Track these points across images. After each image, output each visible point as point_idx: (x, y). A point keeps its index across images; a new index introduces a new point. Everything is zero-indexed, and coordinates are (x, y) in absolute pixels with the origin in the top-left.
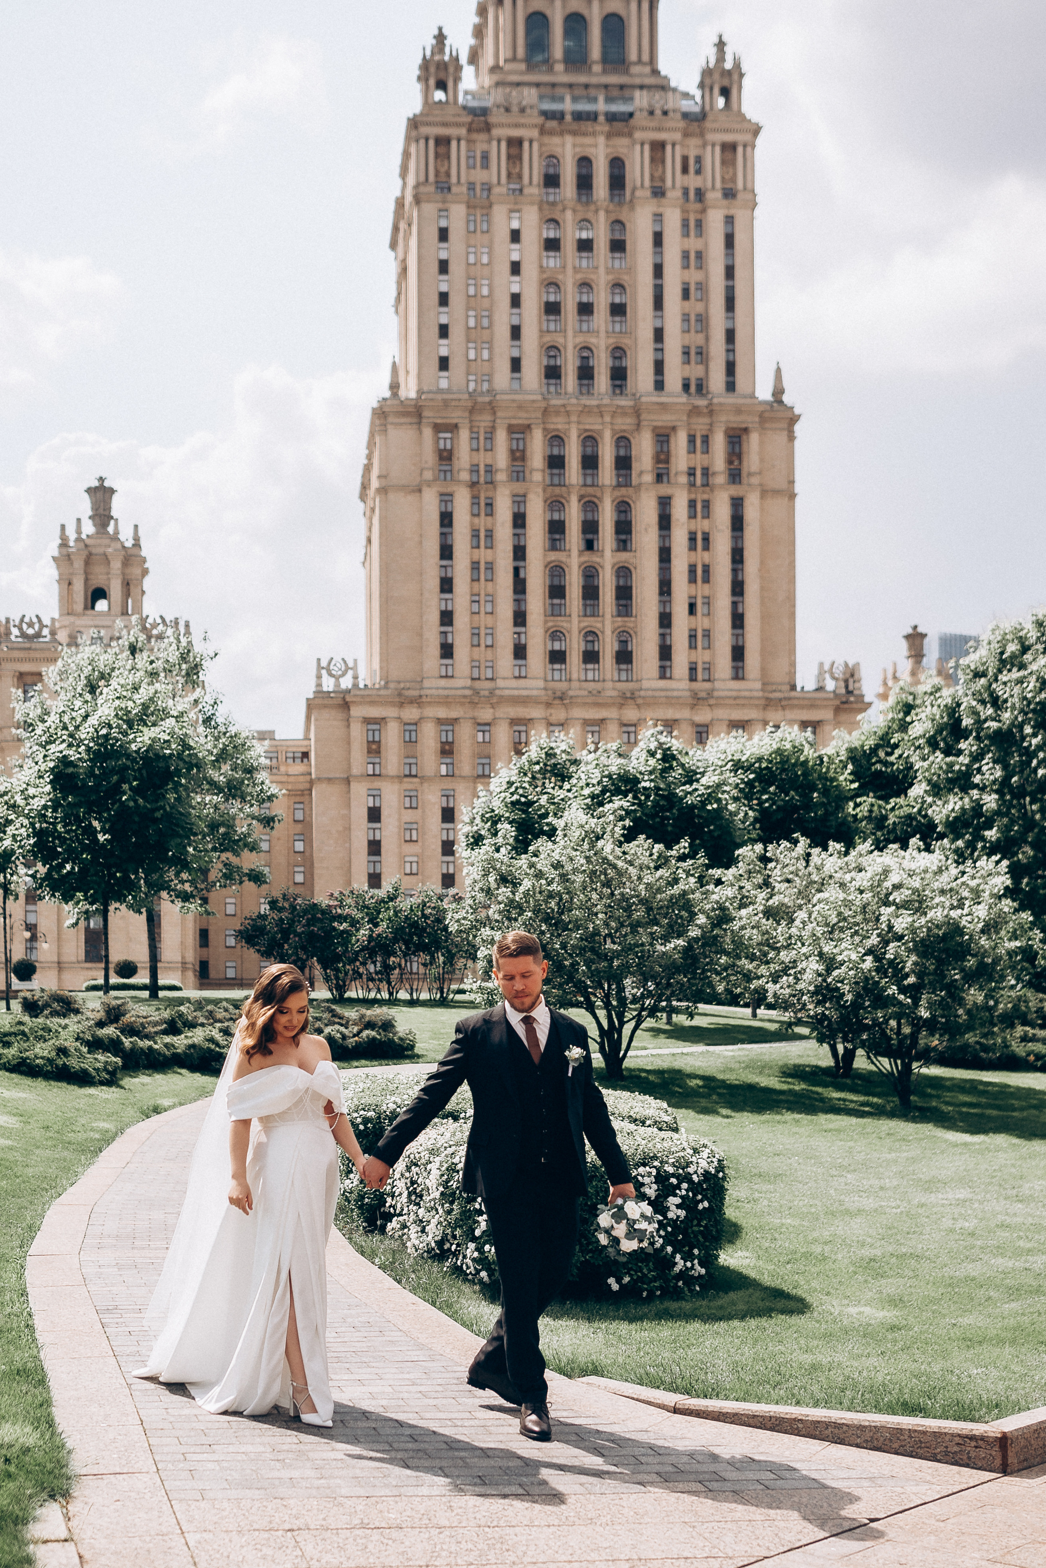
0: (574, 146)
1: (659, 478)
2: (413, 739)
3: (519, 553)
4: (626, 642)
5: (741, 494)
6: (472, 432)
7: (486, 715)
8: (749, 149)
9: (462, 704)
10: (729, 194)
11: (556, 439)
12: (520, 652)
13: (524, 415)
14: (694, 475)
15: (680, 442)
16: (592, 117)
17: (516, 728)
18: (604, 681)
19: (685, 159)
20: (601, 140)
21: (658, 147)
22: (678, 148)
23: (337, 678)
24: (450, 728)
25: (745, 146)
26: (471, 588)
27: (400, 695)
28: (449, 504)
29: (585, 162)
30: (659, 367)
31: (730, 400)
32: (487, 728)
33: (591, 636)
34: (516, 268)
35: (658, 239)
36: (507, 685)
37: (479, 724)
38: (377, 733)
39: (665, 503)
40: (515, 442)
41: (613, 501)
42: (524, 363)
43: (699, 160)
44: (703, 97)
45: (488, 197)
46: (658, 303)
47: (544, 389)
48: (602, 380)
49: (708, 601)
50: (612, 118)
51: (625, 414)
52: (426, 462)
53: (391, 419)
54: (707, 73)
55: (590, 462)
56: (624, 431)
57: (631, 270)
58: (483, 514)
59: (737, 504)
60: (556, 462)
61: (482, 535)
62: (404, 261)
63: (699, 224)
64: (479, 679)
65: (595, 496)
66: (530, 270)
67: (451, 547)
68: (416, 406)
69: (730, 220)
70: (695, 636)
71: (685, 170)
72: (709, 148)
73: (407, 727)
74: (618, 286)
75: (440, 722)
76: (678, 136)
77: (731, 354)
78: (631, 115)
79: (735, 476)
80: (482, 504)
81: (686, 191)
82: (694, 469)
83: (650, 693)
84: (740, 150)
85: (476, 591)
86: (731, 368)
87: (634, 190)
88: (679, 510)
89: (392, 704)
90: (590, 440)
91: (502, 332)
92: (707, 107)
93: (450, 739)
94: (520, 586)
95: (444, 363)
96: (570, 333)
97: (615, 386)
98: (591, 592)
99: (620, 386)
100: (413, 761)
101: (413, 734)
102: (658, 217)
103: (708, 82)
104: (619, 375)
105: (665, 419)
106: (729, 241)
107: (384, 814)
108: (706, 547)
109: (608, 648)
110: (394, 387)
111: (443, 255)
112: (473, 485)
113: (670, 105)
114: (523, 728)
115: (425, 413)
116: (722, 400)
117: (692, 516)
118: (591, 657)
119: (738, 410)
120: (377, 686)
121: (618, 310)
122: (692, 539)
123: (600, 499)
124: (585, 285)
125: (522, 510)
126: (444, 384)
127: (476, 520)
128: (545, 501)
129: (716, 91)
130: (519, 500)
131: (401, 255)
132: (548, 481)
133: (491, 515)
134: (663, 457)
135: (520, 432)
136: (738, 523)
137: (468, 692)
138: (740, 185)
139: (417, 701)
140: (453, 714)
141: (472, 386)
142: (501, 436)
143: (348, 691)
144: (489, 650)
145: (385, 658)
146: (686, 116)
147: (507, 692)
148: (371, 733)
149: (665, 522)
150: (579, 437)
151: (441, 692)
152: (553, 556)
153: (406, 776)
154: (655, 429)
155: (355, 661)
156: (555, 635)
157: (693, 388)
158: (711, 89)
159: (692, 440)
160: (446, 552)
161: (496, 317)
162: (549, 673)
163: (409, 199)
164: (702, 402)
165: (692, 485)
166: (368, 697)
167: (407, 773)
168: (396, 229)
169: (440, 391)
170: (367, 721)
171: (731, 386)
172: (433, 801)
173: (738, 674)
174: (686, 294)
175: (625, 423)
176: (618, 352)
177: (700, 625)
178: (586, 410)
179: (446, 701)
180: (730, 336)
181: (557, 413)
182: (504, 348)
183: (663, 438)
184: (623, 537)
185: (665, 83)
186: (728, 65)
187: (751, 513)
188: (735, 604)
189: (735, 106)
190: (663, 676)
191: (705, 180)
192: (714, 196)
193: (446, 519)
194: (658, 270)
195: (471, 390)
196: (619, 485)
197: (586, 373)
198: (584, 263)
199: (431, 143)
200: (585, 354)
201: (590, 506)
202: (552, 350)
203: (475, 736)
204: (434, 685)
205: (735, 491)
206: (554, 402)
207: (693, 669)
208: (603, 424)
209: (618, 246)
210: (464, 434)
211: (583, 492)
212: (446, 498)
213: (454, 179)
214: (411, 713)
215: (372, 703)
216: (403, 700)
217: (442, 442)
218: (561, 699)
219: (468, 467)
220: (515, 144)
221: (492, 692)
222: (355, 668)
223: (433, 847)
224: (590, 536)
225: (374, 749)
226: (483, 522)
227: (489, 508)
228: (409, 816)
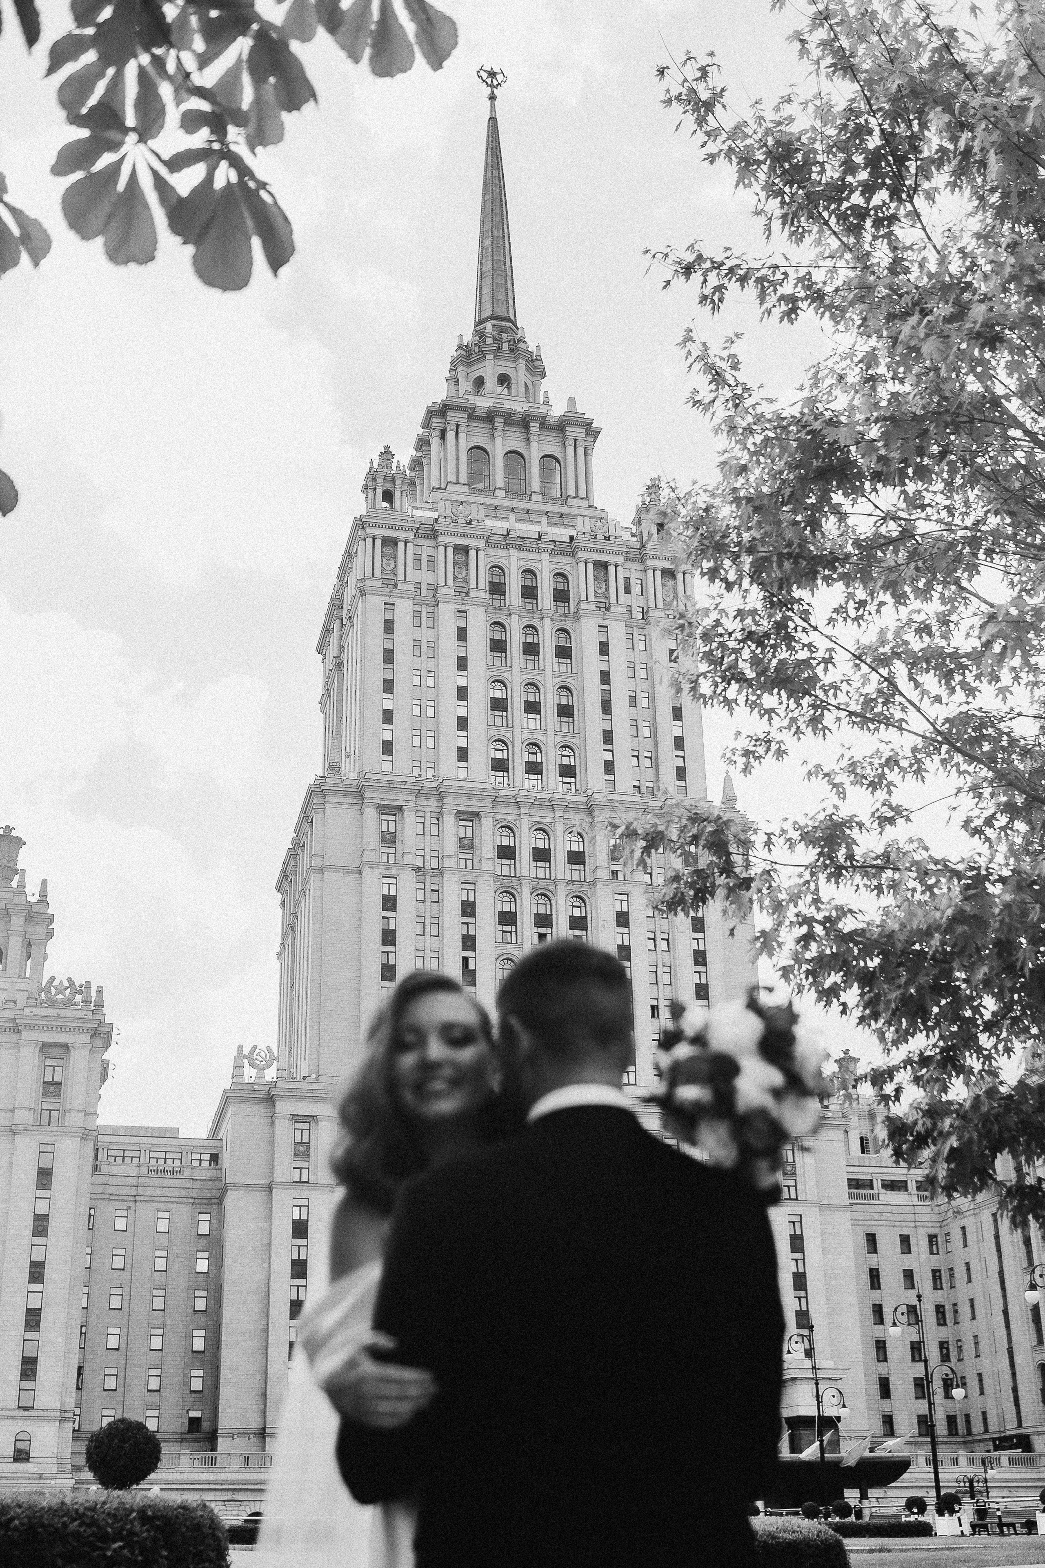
0: (519, 559)
1: (614, 875)
3: (469, 942)
6: (417, 816)
11: (506, 830)
13: (474, 803)
16: (537, 536)
19: (627, 581)
20: (545, 557)
21: (601, 567)
22: (620, 569)
23: (261, 1069)
25: (684, 574)
28: (393, 887)
29: (529, 574)
30: (610, 767)
34: (462, 663)
35: (604, 648)
38: (305, 1133)
39: (621, 900)
40: (462, 829)
41: (566, 896)
42: (472, 753)
43: (640, 582)
44: (640, 530)
45: (434, 596)
46: (606, 707)
47: (492, 779)
48: (551, 776)
51: (577, 810)
52: (367, 843)
53: (329, 798)
54: (643, 510)
55: (542, 855)
56: (577, 826)
57: (578, 675)
58: (428, 900)
60: (506, 853)
65: (548, 890)
66: (477, 667)
67: (394, 932)
68: (358, 786)
71: (628, 590)
72: (650, 572)
74: (565, 689)
76: (619, 560)
77: (681, 760)
78: (574, 538)
80: (428, 890)
81: (630, 608)
84: (679, 576)
86: (681, 773)
87: (579, 603)
88: (638, 908)
89: (324, 1100)
90: (541, 833)
91: (448, 722)
92: (645, 538)
95: (387, 747)
96: (517, 730)
97: (563, 783)
99: (569, 783)
102: (604, 629)
103: (643, 518)
104: (568, 772)
106: (673, 656)
107: (311, 1229)
110: (330, 768)
111: (389, 645)
112: (418, 870)
113: (611, 533)
115: (368, 794)
117: (650, 914)
120: (307, 1080)
121: (565, 711)
122: (651, 938)
123: (554, 893)
124: (532, 686)
125: (471, 898)
126: (387, 766)
127: (421, 906)
128: (496, 892)
130: (468, 888)
132: (498, 872)
133: (439, 902)
135: (468, 819)
138: (681, 608)
141: (417, 772)
142: (449, 825)
143: (272, 1084)
145: (315, 1050)
148: (299, 1132)
149: (623, 920)
150: (530, 828)
152: (504, 948)
157: (644, 790)
158: (648, 523)
160: (389, 938)
161: (442, 707)
165: (649, 883)
166: (298, 1091)
169: (384, 773)
170: (295, 1119)
174: (633, 701)
176: (566, 751)
178: (537, 803)
180: (679, 743)
181: (507, 804)
182: (449, 738)
184: (578, 932)
191: (648, 601)
192: (657, 614)
193: (389, 903)
194: (605, 677)
195: (416, 775)
196: (572, 880)
197: (534, 768)
198: (531, 665)
199: (379, 542)
200: (532, 750)
201: (543, 899)
202: (499, 743)
206: (504, 792)
208: (553, 818)
209: (564, 653)
210: (409, 818)
211: (535, 885)
212: (389, 881)
213: (400, 578)
215: (302, 1098)
217: (384, 824)
219: (413, 850)
220: (462, 551)
224: (543, 930)
225: (302, 1151)
226: (429, 909)
227: (435, 894)
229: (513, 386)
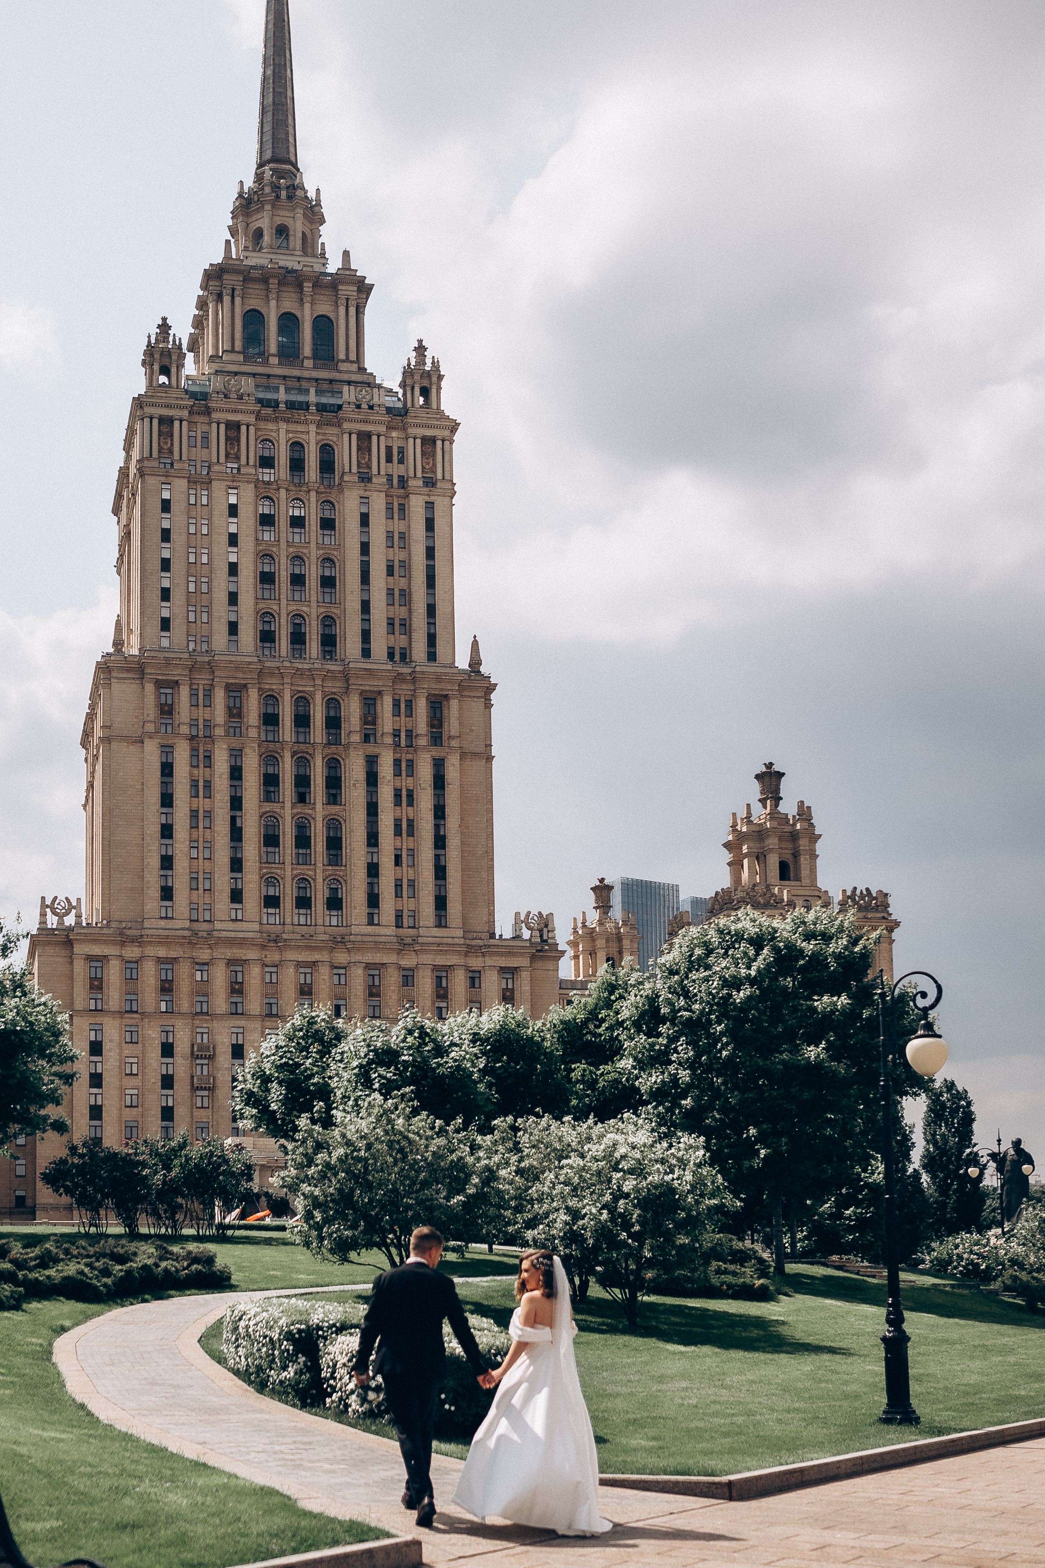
0: (287, 432)
1: (366, 738)
2: (134, 977)
3: (236, 803)
4: (337, 889)
5: (442, 755)
6: (191, 689)
7: (204, 955)
8: (447, 443)
9: (182, 944)
10: (430, 483)
11: (271, 699)
12: (236, 896)
13: (241, 675)
14: (399, 736)
15: (386, 705)
16: (305, 407)
17: (232, 968)
18: (316, 925)
19: (389, 449)
20: (313, 428)
21: (365, 438)
22: (382, 438)
23: (61, 917)
24: (170, 966)
25: (443, 441)
26: (190, 834)
27: (122, 934)
28: (170, 755)
29: (297, 447)
30: (366, 636)
31: (431, 668)
32: (206, 968)
33: (303, 883)
34: (233, 540)
35: (365, 520)
36: (224, 927)
37: (197, 964)
38: (99, 970)
39: (372, 762)
40: (232, 700)
41: (323, 758)
42: (241, 627)
43: (401, 450)
44: (405, 394)
45: (208, 473)
46: (365, 577)
47: (260, 652)
48: (314, 647)
49: (412, 853)
50: (322, 408)
51: (334, 678)
52: (148, 715)
53: (114, 674)
54: (408, 373)
55: (302, 721)
56: (334, 693)
57: (340, 547)
58: (202, 765)
59: (439, 765)
60: (270, 720)
61: (201, 784)
62: (127, 526)
63: (402, 508)
64: (197, 921)
65: (307, 753)
66: (247, 542)
67: (172, 795)
68: (138, 663)
69: (430, 506)
70: (401, 886)
71: (389, 459)
72: (411, 441)
73: (128, 965)
74: (328, 561)
75: (159, 960)
76: (382, 429)
77: (432, 626)
78: (340, 407)
79: (436, 739)
80: (201, 757)
81: (390, 478)
82: (399, 730)
83: (359, 938)
84: (439, 443)
85: (195, 836)
86: (432, 640)
87: (343, 473)
88: (386, 768)
89: (114, 943)
90: (302, 702)
91: (220, 597)
92: (409, 404)
93: (170, 978)
94: (236, 834)
95: (165, 624)
96: (284, 602)
97: (325, 652)
98: (303, 841)
99: (330, 652)
100: (133, 997)
101: (134, 971)
102: (365, 500)
103: (409, 382)
104: (329, 642)
105: (371, 684)
106: (430, 525)
107: (106, 1046)
108: (410, 803)
109: (320, 894)
110: (118, 644)
111: (166, 525)
112: (192, 738)
113: (376, 400)
114: (240, 968)
115: (147, 671)
116: (424, 669)
117: (397, 773)
118: (303, 902)
119: (439, 679)
120: (99, 925)
121: (328, 582)
122: (397, 795)
123: (312, 756)
124: (298, 559)
125: (238, 764)
126: (165, 643)
127: (195, 771)
128: (260, 756)
129: (417, 391)
130: (236, 754)
131: (124, 521)
132: (263, 738)
133: (210, 767)
134: (370, 718)
135: (236, 691)
136: (439, 782)
137: (186, 933)
138: (439, 476)
139: (138, 941)
140: (173, 954)
141: (192, 646)
142: (219, 696)
143: (70, 929)
144: (207, 894)
145: (107, 899)
146: (389, 410)
147: (224, 934)
148: (93, 970)
149: (372, 779)
150: (292, 697)
151: (161, 932)
152: (268, 807)
153: (126, 1012)
154: (362, 692)
155: (79, 900)
156: (270, 881)
157: (397, 657)
158: (413, 388)
159: (396, 704)
160: (167, 800)
161: (215, 583)
162: (265, 917)
163: (133, 470)
164: (406, 670)
165: (397, 745)
166: (89, 934)
167: (128, 1009)
168: (119, 496)
169: (162, 649)
170: (90, 958)
171: (432, 656)
172: (153, 1035)
173: (441, 921)
174: (390, 571)
175: (333, 687)
176: (328, 621)
177: (405, 874)
178: (300, 673)
179: (165, 941)
180: (431, 610)
181: (272, 675)
182: (221, 612)
183: (370, 702)
184: (333, 791)
185: (371, 380)
186: (428, 367)
187: (452, 773)
188: (437, 857)
189: (434, 406)
190: (371, 923)
191: (407, 470)
192: (415, 483)
193: (167, 769)
194: (365, 548)
195: (191, 649)
196: (329, 743)
197: (298, 638)
198: (297, 538)
199: (155, 422)
200: (297, 621)
201: (302, 761)
202: (266, 617)
203: (194, 975)
204: (154, 925)
205: (437, 752)
206: (268, 664)
207: (399, 916)
208: (314, 686)
209: (328, 524)
210: (184, 692)
211: (296, 749)
212: (167, 750)
213: (176, 456)
214: (132, 952)
215: (95, 941)
216: (123, 939)
217: (163, 697)
218: (276, 941)
219: (187, 720)
220: (233, 427)
221: (210, 933)
222: (78, 907)
223: (153, 1080)
224: (302, 790)
225: (96, 985)
226: (201, 773)
227: (207, 760)
228: (128, 1050)
229: (291, 238)
